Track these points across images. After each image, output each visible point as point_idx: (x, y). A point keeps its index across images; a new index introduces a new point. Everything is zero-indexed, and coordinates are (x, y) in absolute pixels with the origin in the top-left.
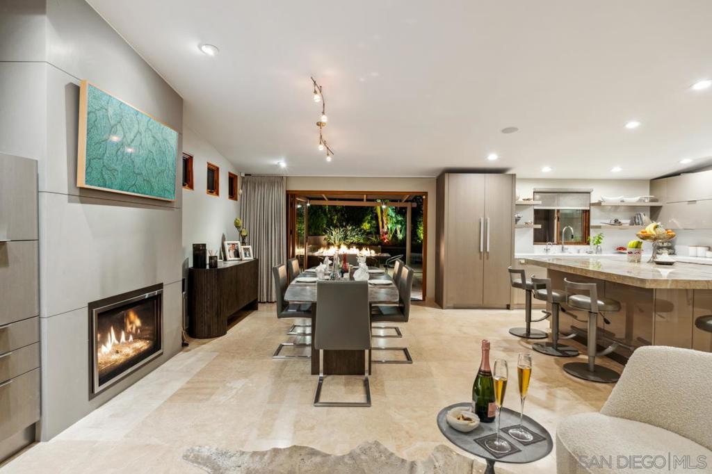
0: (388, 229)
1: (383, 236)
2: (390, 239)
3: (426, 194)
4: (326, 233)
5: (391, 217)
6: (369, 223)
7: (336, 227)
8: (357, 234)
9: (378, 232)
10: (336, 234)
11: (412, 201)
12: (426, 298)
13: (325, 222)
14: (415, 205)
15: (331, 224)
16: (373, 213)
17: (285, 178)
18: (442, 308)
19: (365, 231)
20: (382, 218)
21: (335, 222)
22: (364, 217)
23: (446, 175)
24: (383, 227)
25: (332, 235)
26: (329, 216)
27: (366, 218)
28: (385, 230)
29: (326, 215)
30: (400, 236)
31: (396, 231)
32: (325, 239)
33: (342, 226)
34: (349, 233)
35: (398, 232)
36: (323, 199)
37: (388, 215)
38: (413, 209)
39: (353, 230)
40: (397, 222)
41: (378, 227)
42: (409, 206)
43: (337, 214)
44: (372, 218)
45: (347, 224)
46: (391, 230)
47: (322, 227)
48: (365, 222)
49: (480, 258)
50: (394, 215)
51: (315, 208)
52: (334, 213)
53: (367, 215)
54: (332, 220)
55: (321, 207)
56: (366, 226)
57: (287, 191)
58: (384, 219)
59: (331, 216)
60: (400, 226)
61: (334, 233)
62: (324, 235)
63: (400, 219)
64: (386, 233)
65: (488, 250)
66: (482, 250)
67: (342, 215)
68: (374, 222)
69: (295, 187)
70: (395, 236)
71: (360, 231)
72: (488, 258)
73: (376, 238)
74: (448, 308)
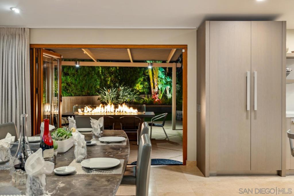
0: (159, 89)
1: (154, 95)
2: (160, 98)
3: (185, 47)
4: (100, 93)
5: (162, 78)
6: (141, 84)
7: (109, 87)
8: (129, 94)
9: (150, 93)
10: (109, 94)
11: (176, 62)
12: (187, 162)
13: (99, 83)
14: (179, 65)
15: (105, 85)
16: (145, 75)
17: (27, 31)
18: (205, 176)
19: (138, 91)
20: (153, 80)
21: (109, 83)
22: (137, 79)
23: (207, 23)
24: (154, 88)
25: (105, 95)
26: (102, 77)
27: (139, 80)
28: (156, 90)
29: (99, 76)
30: (169, 96)
31: (166, 91)
32: (99, 99)
33: (115, 87)
34: (121, 93)
35: (168, 92)
36: (91, 60)
37: (159, 77)
38: (177, 68)
39: (124, 90)
40: (167, 83)
41: (150, 88)
42: (174, 66)
43: (111, 76)
44: (144, 80)
45: (120, 85)
46: (161, 91)
47: (95, 87)
48: (138, 83)
49: (247, 118)
50: (163, 77)
51: (87, 70)
52: (108, 75)
53: (140, 77)
54: (106, 81)
55: (93, 68)
56: (139, 87)
57: (31, 45)
58: (155, 80)
59: (105, 78)
60: (169, 87)
61: (107, 93)
62: (98, 95)
63: (169, 80)
64: (157, 93)
65: (256, 109)
66: (248, 109)
67: (116, 77)
68: (146, 83)
69: (39, 40)
70: (165, 96)
71: (132, 91)
72: (255, 118)
73: (148, 97)
74: (211, 175)
